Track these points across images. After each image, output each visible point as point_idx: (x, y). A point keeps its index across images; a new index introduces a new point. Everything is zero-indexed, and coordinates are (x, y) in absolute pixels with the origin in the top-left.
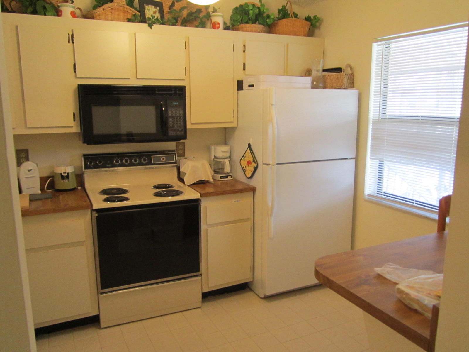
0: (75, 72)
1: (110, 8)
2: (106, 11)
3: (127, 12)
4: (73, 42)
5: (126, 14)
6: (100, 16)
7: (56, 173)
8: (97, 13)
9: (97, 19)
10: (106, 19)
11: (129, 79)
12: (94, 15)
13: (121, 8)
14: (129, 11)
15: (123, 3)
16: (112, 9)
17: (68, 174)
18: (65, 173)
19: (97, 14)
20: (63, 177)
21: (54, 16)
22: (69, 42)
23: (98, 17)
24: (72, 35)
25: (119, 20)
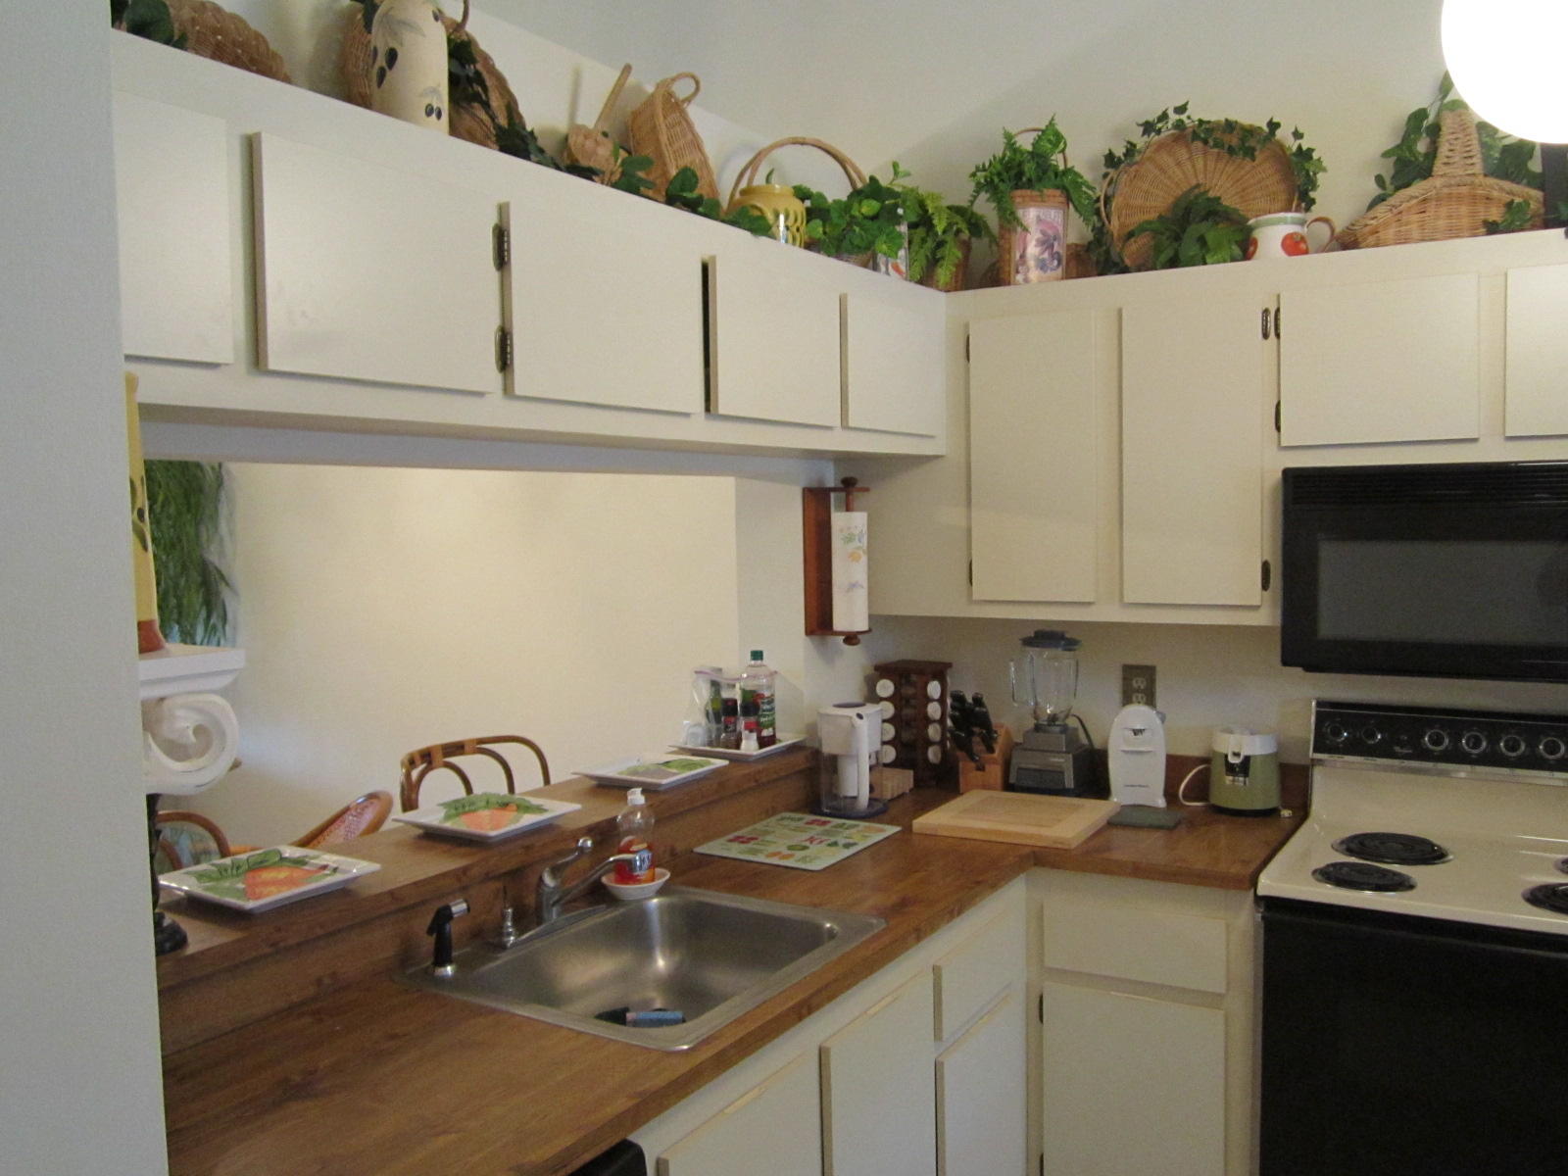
0: (1278, 428)
1: (1414, 201)
2: (1400, 213)
3: (1487, 199)
4: (1278, 335)
5: (1481, 209)
6: (1377, 232)
7: (1214, 752)
8: (1366, 225)
9: (1367, 246)
10: (1403, 239)
11: (1474, 440)
12: (1358, 235)
13: (1464, 190)
14: (1495, 194)
15: (1470, 172)
16: (1424, 200)
17: (1247, 759)
18: (1237, 755)
19: (1367, 229)
20: (1231, 769)
21: (1234, 259)
22: (1266, 336)
23: (1371, 239)
24: (1278, 311)
25: (1454, 233)
